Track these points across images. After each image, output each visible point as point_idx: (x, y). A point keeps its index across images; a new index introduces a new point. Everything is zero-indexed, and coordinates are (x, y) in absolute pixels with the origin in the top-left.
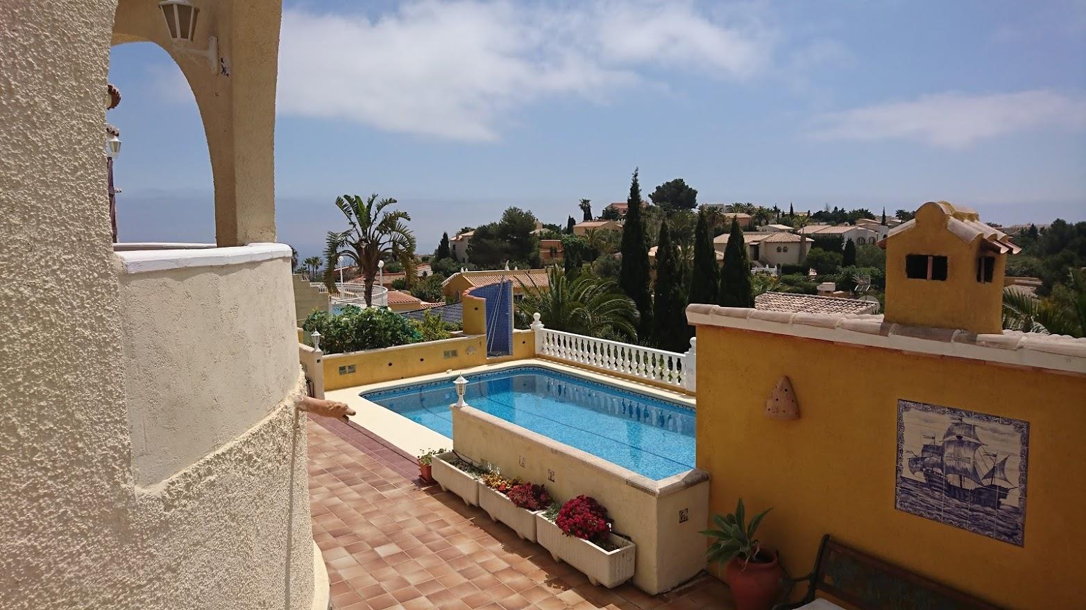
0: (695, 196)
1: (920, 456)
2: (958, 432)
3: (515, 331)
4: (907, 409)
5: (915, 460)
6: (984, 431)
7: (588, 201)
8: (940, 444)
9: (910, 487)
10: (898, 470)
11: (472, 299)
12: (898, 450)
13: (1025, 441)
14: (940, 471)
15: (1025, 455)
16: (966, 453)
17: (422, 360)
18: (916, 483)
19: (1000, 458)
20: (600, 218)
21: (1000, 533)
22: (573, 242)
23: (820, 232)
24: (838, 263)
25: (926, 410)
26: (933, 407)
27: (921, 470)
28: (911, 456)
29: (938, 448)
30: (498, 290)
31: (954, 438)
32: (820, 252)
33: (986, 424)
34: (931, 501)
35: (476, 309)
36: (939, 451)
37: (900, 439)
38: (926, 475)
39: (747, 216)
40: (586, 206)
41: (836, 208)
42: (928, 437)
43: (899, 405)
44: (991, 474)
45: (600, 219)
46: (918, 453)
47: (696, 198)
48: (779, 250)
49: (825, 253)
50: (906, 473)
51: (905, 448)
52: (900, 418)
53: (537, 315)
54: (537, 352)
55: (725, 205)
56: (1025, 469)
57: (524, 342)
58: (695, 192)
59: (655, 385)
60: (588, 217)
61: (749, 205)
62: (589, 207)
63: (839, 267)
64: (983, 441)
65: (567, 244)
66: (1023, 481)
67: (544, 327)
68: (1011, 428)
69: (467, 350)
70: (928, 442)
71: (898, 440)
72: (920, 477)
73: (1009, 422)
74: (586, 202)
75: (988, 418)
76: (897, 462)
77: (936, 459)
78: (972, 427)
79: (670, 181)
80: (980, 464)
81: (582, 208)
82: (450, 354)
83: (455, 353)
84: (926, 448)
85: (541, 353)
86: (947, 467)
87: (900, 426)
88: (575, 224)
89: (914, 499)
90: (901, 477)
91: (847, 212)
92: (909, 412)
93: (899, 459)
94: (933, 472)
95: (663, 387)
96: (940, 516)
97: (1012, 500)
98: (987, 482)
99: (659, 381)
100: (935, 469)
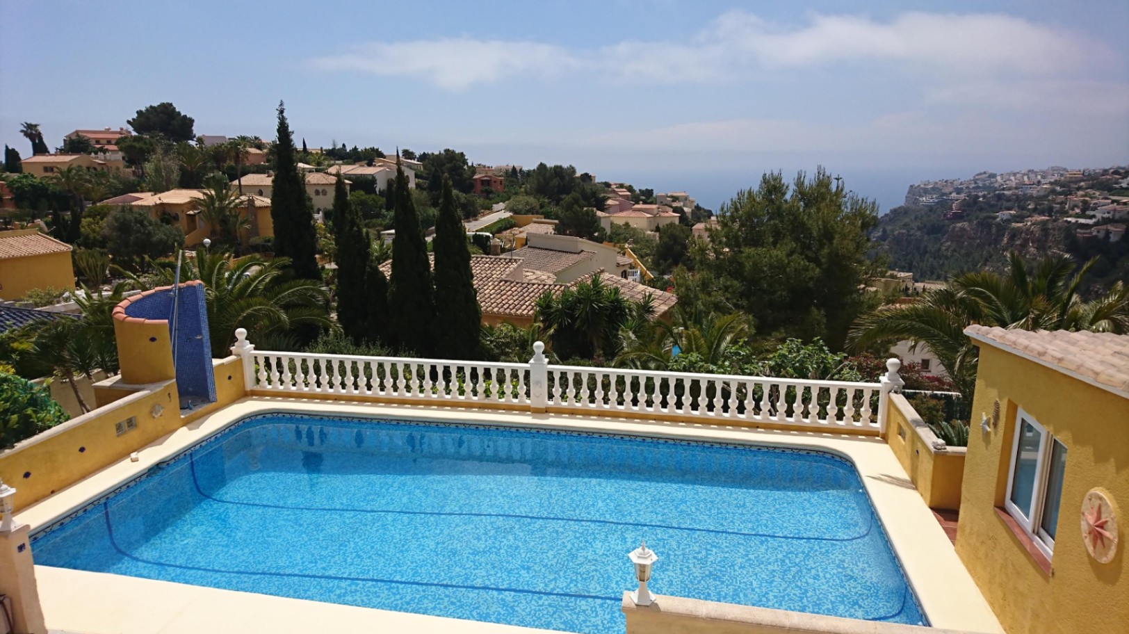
0: (192, 126)
3: (216, 362)
7: (36, 126)
11: (143, 324)
17: (82, 450)
20: (61, 150)
22: (30, 185)
23: (350, 173)
24: (381, 208)
30: (171, 299)
32: (362, 195)
35: (153, 339)
39: (258, 151)
40: (32, 132)
41: (344, 145)
45: (62, 152)
47: (193, 128)
48: (317, 193)
49: (367, 196)
53: (241, 332)
54: (250, 385)
55: (227, 137)
57: (230, 378)
58: (191, 121)
59: (482, 407)
60: (40, 148)
61: (256, 138)
62: (39, 135)
63: (384, 211)
65: (18, 188)
67: (255, 349)
69: (152, 411)
74: (30, 126)
79: (155, 104)
81: (26, 134)
82: (125, 426)
83: (131, 423)
85: (257, 388)
88: (19, 159)
91: (359, 150)
95: (495, 408)
99: (487, 401)
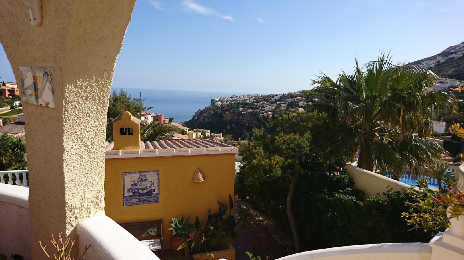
1: (131, 188)
2: (141, 178)
4: (125, 175)
5: (129, 189)
6: (148, 176)
8: (136, 183)
9: (128, 198)
10: (124, 194)
12: (123, 188)
13: (159, 176)
14: (137, 190)
15: (159, 179)
16: (144, 183)
18: (130, 196)
19: (153, 182)
21: (154, 201)
25: (132, 174)
26: (134, 172)
27: (131, 192)
28: (128, 189)
29: (136, 184)
31: (140, 180)
33: (149, 174)
34: (134, 200)
36: (136, 185)
37: (124, 185)
38: (132, 193)
42: (132, 182)
43: (123, 175)
44: (151, 187)
46: (130, 187)
50: (127, 194)
51: (126, 187)
52: (124, 178)
56: (159, 183)
64: (148, 178)
66: (159, 186)
68: (155, 173)
70: (133, 183)
71: (123, 185)
72: (131, 194)
73: (154, 171)
75: (149, 172)
76: (123, 192)
77: (135, 187)
78: (145, 175)
80: (148, 185)
84: (132, 185)
86: (139, 189)
87: (124, 181)
89: (129, 201)
90: (125, 196)
92: (127, 176)
93: (124, 191)
94: (135, 191)
96: (137, 203)
97: (156, 192)
98: (149, 189)
100: (135, 190)
